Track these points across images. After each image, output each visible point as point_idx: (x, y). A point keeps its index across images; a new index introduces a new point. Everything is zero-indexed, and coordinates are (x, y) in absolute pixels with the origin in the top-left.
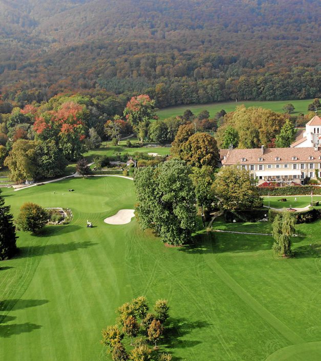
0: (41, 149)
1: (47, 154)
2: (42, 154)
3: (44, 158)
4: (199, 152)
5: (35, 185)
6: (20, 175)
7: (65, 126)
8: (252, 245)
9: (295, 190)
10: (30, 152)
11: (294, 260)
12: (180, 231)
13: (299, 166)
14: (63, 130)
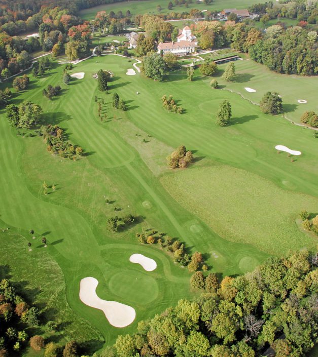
0: (80, 45)
1: (83, 47)
2: (81, 48)
3: (83, 49)
4: (149, 45)
5: (81, 61)
6: (74, 58)
7: (83, 33)
8: (180, 78)
9: (185, 57)
10: (77, 47)
11: (193, 82)
12: (161, 76)
13: (185, 48)
14: (83, 35)
